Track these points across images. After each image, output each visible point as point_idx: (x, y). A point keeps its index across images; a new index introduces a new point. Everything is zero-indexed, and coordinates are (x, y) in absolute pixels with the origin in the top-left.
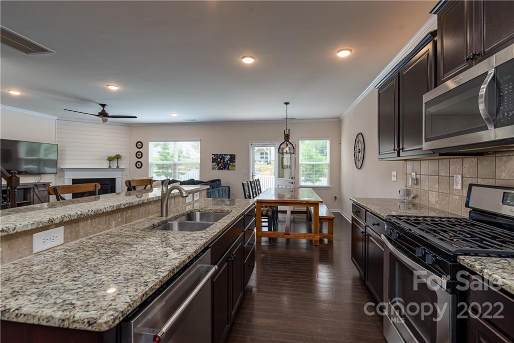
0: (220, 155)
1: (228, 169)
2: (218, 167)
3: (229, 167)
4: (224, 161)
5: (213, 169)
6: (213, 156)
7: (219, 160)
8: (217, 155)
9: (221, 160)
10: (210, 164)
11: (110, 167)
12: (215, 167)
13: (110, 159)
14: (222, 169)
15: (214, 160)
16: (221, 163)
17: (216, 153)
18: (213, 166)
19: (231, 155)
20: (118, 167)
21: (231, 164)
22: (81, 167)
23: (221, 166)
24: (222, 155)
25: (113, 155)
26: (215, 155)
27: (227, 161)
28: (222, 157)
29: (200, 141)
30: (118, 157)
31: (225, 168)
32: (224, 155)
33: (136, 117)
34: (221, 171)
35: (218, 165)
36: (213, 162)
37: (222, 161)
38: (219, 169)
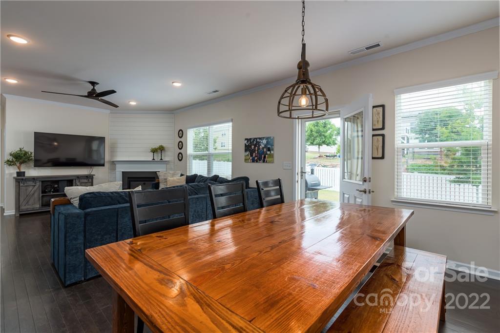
0: (254, 140)
1: (264, 162)
2: (251, 158)
3: (265, 157)
4: (259, 148)
5: (246, 160)
6: (246, 142)
7: (253, 147)
8: (251, 139)
9: (255, 147)
10: (243, 154)
11: (154, 159)
12: (248, 157)
13: (154, 151)
14: (257, 162)
15: (247, 148)
16: (255, 150)
17: (249, 138)
18: (245, 156)
19: (267, 138)
20: (161, 159)
21: (268, 153)
23: (255, 156)
24: (256, 139)
25: (157, 146)
26: (248, 140)
27: (263, 148)
28: (257, 142)
29: (232, 120)
30: (161, 149)
31: (260, 159)
32: (260, 139)
34: (255, 164)
35: (252, 155)
36: (246, 151)
38: (253, 161)
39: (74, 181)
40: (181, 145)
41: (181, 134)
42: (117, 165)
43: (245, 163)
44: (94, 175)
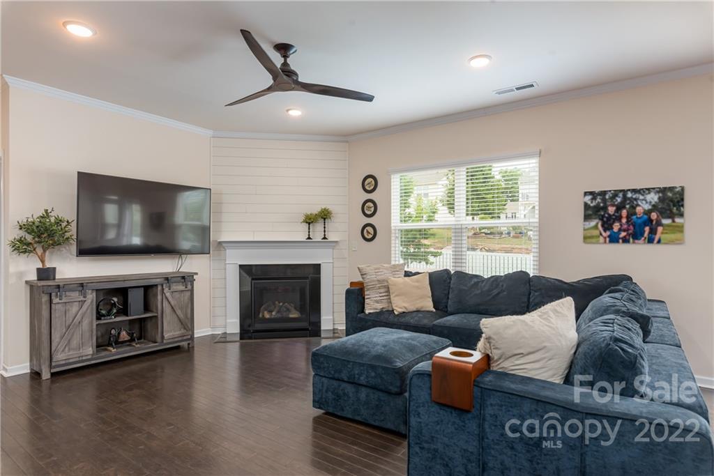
0: (616, 194)
1: (651, 241)
2: (606, 234)
3: (653, 231)
4: (632, 213)
5: (589, 238)
6: (588, 199)
7: (611, 210)
8: (603, 193)
9: (618, 211)
10: (576, 223)
11: (309, 238)
12: (596, 232)
13: (310, 221)
14: (625, 241)
15: (591, 212)
16: (619, 218)
17: (597, 190)
18: (586, 229)
19: (663, 191)
20: (325, 238)
21: (666, 221)
22: (256, 240)
23: (620, 230)
24: (624, 192)
25: (315, 210)
26: (593, 194)
27: (648, 213)
28: (625, 196)
29: (539, 154)
30: (325, 216)
31: (636, 236)
32: (634, 191)
33: (369, 98)
34: (620, 247)
35: (608, 228)
36: (587, 217)
37: (624, 213)
38: (614, 239)
39: (159, 288)
40: (370, 208)
41: (370, 183)
42: (227, 251)
43: (584, 244)
44: (196, 274)
